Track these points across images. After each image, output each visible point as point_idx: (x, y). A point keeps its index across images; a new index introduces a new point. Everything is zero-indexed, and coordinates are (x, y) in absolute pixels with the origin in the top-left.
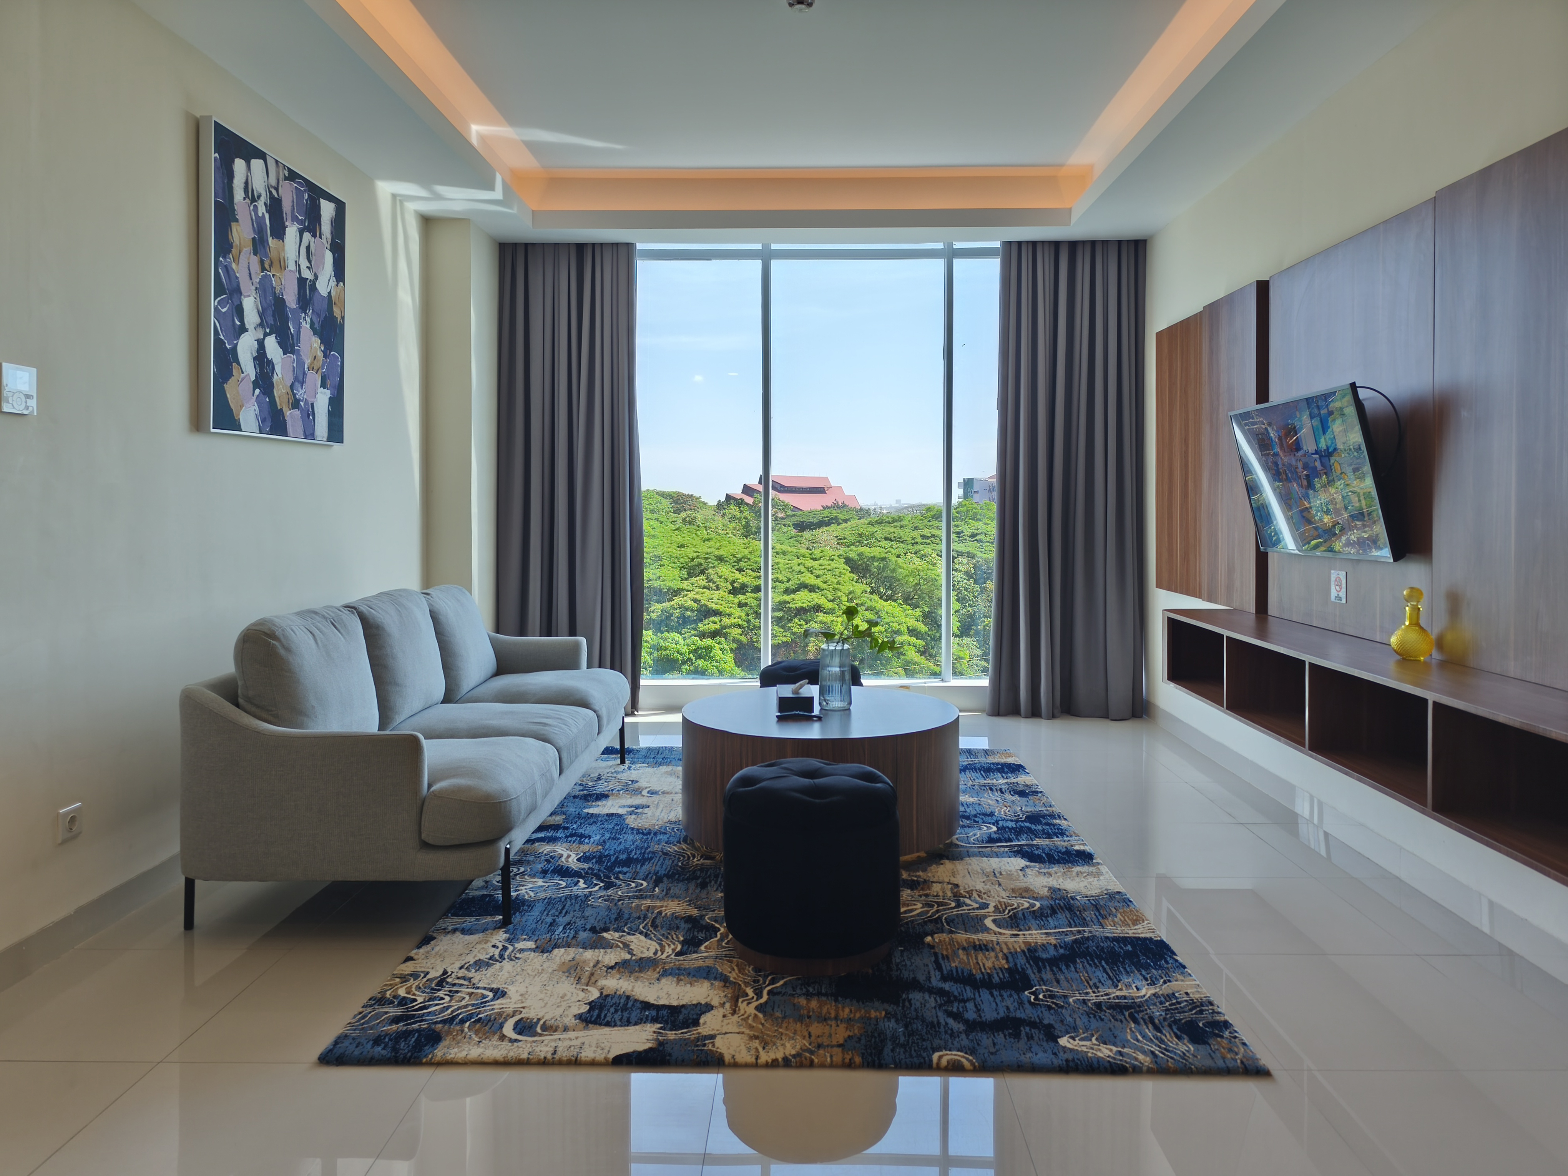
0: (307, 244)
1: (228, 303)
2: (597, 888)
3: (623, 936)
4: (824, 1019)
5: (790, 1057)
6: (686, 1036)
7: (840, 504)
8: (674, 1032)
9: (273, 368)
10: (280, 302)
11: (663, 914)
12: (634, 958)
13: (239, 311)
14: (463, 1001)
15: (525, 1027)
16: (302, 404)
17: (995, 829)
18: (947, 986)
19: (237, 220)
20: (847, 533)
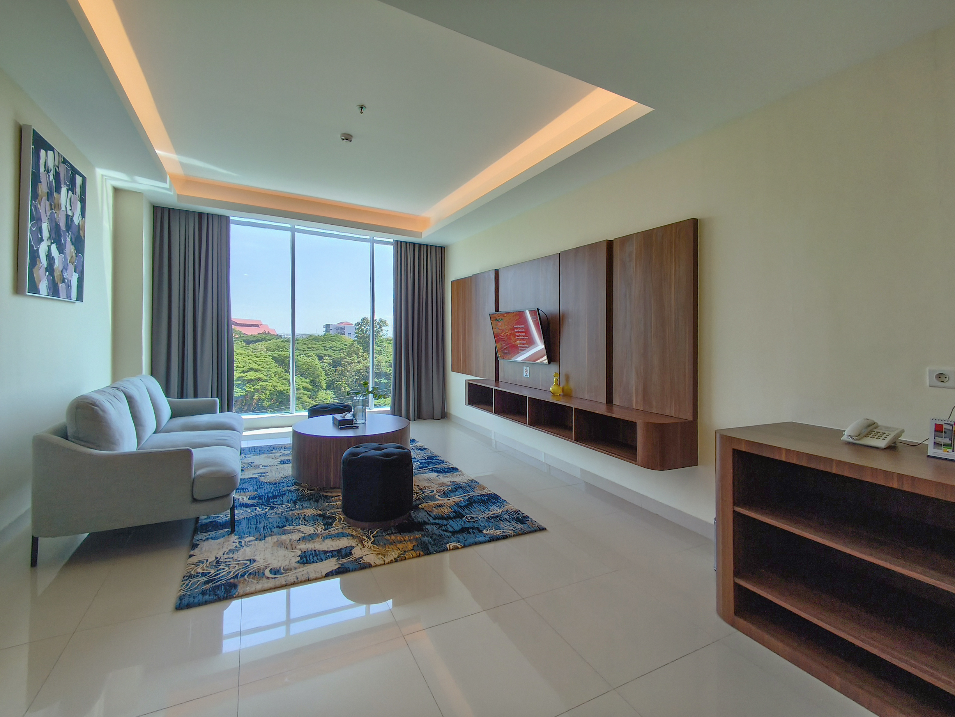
0: (70, 197)
1: (36, 226)
2: (267, 510)
3: (294, 527)
4: (401, 542)
5: (397, 558)
6: (351, 559)
7: (267, 332)
8: (344, 559)
9: (54, 262)
10: (58, 226)
11: (307, 515)
12: (306, 535)
13: (40, 230)
14: (235, 569)
15: (276, 572)
16: (66, 280)
17: (419, 463)
18: (437, 521)
19: (41, 182)
20: (272, 346)
